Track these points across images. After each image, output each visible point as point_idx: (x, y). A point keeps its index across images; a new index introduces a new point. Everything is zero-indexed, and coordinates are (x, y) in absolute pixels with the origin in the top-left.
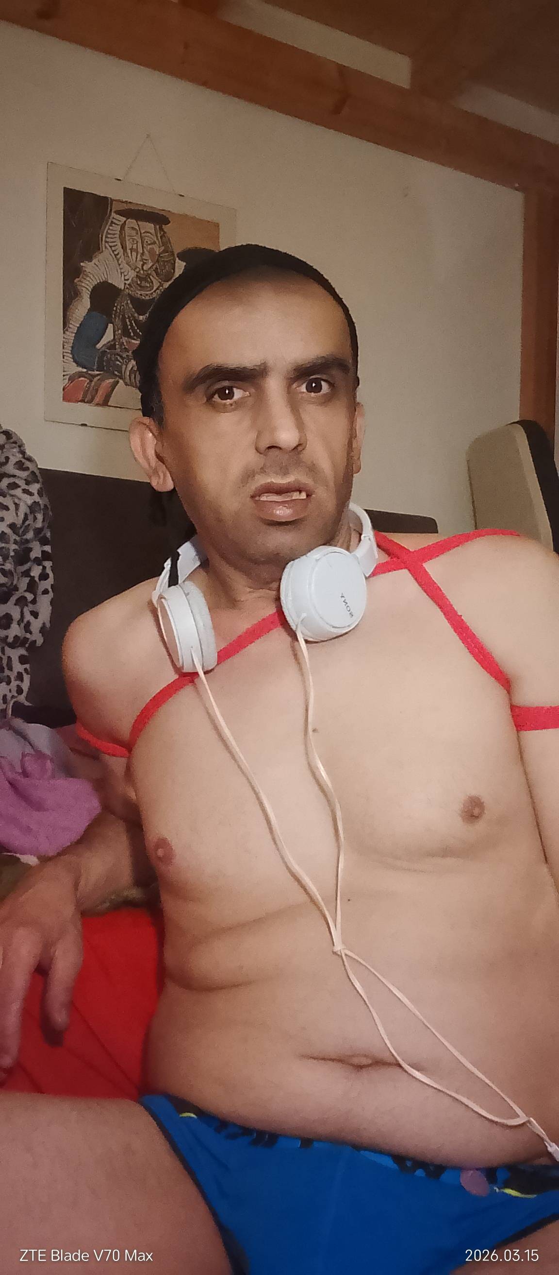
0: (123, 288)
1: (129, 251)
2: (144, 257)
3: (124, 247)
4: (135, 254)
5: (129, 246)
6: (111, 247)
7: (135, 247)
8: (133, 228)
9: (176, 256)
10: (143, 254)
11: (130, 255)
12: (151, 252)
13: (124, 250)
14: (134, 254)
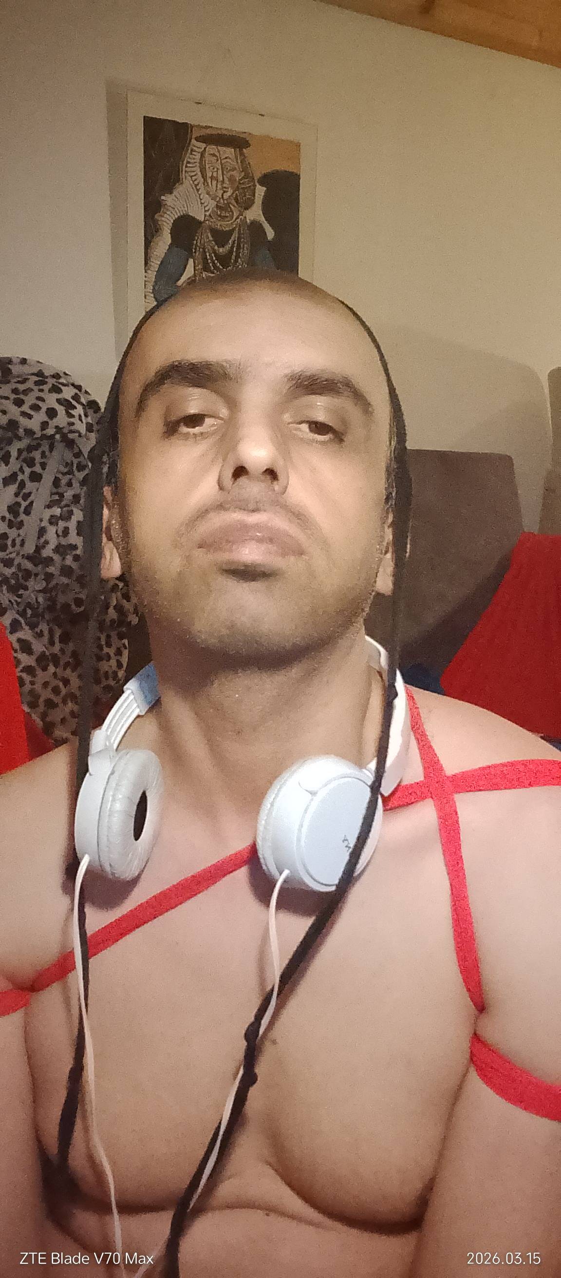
0: (202, 220)
1: (209, 181)
2: (224, 185)
3: (204, 176)
4: (216, 182)
5: (209, 174)
6: (191, 177)
7: (215, 175)
8: (214, 155)
9: (256, 181)
10: (223, 182)
11: (210, 184)
12: (232, 179)
13: (204, 180)
14: (214, 183)
